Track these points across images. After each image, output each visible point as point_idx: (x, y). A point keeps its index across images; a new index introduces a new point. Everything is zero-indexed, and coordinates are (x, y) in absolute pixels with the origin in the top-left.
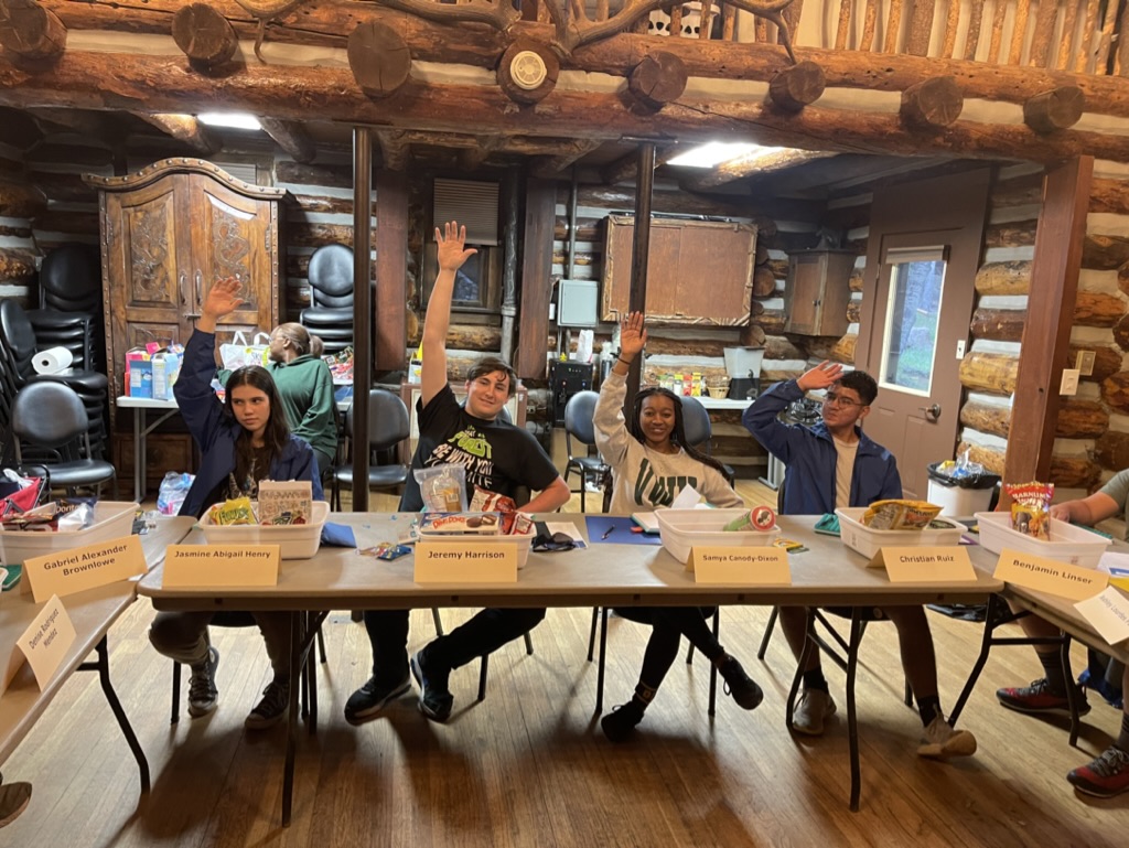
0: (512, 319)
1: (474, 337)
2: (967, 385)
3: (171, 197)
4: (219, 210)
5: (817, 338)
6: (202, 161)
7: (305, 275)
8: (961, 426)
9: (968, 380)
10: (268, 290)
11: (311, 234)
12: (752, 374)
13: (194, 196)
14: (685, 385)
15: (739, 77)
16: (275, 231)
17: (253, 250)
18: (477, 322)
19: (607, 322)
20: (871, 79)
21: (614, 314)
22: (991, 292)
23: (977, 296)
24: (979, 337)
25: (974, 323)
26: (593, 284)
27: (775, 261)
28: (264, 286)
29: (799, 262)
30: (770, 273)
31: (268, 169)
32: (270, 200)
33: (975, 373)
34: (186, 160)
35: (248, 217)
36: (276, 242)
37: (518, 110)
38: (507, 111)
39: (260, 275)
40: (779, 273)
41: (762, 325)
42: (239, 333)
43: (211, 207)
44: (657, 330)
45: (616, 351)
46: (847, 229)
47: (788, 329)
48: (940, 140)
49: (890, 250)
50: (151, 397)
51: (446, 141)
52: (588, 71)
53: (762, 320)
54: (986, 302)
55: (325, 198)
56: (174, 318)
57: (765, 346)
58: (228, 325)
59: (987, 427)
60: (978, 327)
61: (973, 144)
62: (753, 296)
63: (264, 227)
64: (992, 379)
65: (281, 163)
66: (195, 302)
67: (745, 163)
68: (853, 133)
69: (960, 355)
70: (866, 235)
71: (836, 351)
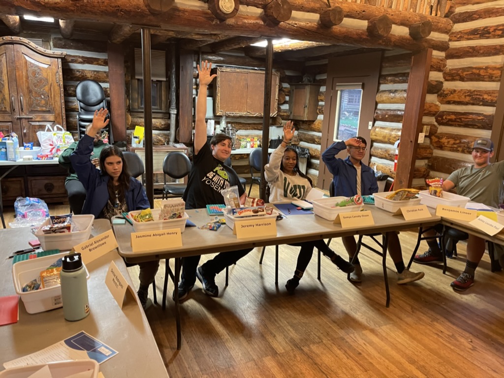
0: (175, 116)
1: (157, 124)
2: (373, 139)
3: (5, 57)
4: (31, 63)
5: (304, 122)
6: (21, 38)
7: (75, 96)
8: (371, 156)
9: (374, 137)
10: (59, 103)
11: (73, 74)
12: (279, 138)
13: (17, 56)
14: (252, 143)
15: (308, 12)
16: (61, 73)
17: (50, 83)
18: (158, 117)
19: (218, 116)
20: (357, 15)
21: (221, 112)
22: (383, 102)
23: (377, 104)
24: (377, 120)
25: (376, 115)
26: (210, 99)
27: (285, 88)
28: (57, 102)
29: (295, 89)
30: (283, 93)
31: (48, 41)
32: (57, 58)
33: (377, 135)
34: (13, 37)
35: (46, 66)
36: (62, 79)
37: (219, 23)
38: (214, 23)
39: (54, 96)
40: (287, 93)
41: (281, 116)
42: (48, 125)
43: (26, 61)
44: (238, 119)
45: (223, 129)
46: (315, 74)
47: (291, 117)
48: (381, 41)
49: (337, 84)
50: (7, 160)
51: (160, 32)
52: (248, 6)
53: (281, 114)
54: (380, 106)
55: (79, 57)
56: (9, 119)
57: (282, 125)
58: (39, 121)
59: (382, 156)
60: (378, 116)
61: (392, 44)
62: (278, 104)
63: (55, 71)
64: (384, 137)
65: (55, 38)
66: (20, 110)
67: (283, 46)
68: (351, 37)
69: (370, 128)
70: (326, 77)
71: (313, 126)
